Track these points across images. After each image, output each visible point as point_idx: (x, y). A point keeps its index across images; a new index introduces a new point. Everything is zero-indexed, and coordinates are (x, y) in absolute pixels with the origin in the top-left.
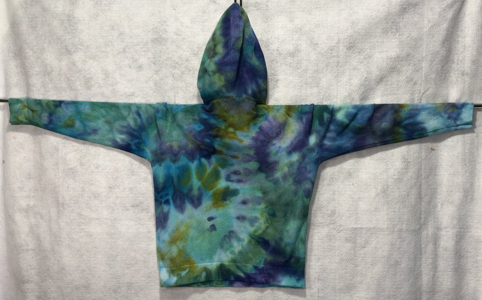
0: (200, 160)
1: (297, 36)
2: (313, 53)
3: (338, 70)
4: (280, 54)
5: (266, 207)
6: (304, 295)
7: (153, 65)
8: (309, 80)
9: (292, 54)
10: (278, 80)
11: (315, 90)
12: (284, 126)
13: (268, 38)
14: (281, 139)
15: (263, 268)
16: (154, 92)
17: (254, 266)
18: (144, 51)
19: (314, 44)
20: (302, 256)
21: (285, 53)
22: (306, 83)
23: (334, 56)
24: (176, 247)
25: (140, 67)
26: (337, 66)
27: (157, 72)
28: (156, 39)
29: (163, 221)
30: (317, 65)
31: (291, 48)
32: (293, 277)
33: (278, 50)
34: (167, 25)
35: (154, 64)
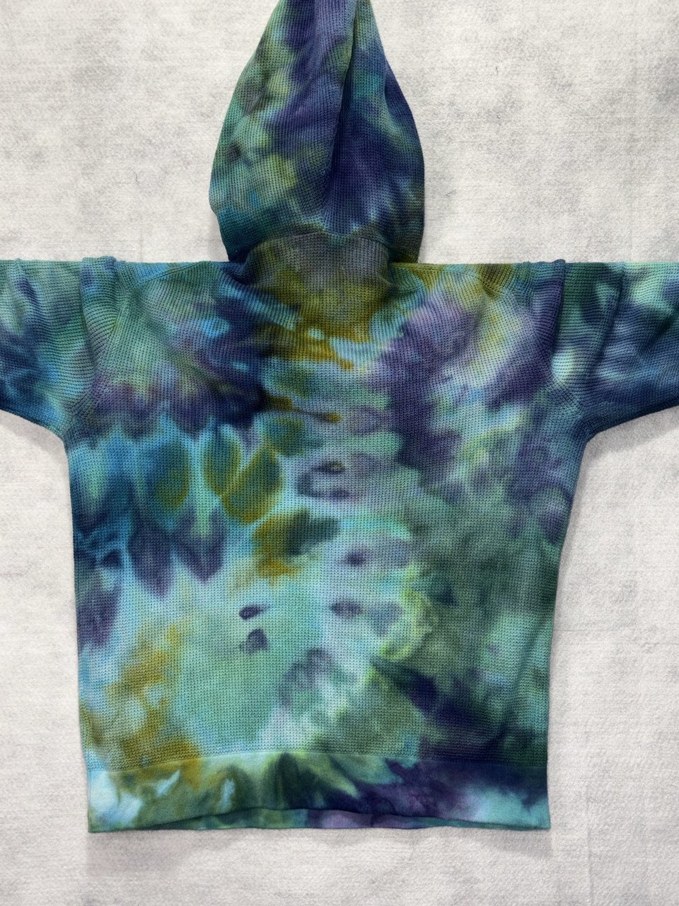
0: (216, 430)
1: (509, 62)
2: (558, 110)
3: (632, 162)
4: (460, 115)
5: (424, 574)
6: (546, 852)
7: (78, 148)
8: (546, 193)
9: (497, 116)
10: (453, 192)
11: (565, 221)
12: (476, 325)
13: (422, 70)
14: (468, 363)
15: (416, 766)
16: (80, 228)
17: (387, 761)
18: (51, 108)
19: (560, 86)
20: (538, 727)
21: (474, 111)
22: (538, 202)
23: (620, 122)
24: (138, 702)
25: (38, 157)
26: (629, 151)
27: (88, 170)
28: (87, 70)
29: (98, 618)
30: (571, 148)
31: (491, 96)
32: (512, 795)
33: (452, 104)
34: (121, 31)
35: (81, 145)
